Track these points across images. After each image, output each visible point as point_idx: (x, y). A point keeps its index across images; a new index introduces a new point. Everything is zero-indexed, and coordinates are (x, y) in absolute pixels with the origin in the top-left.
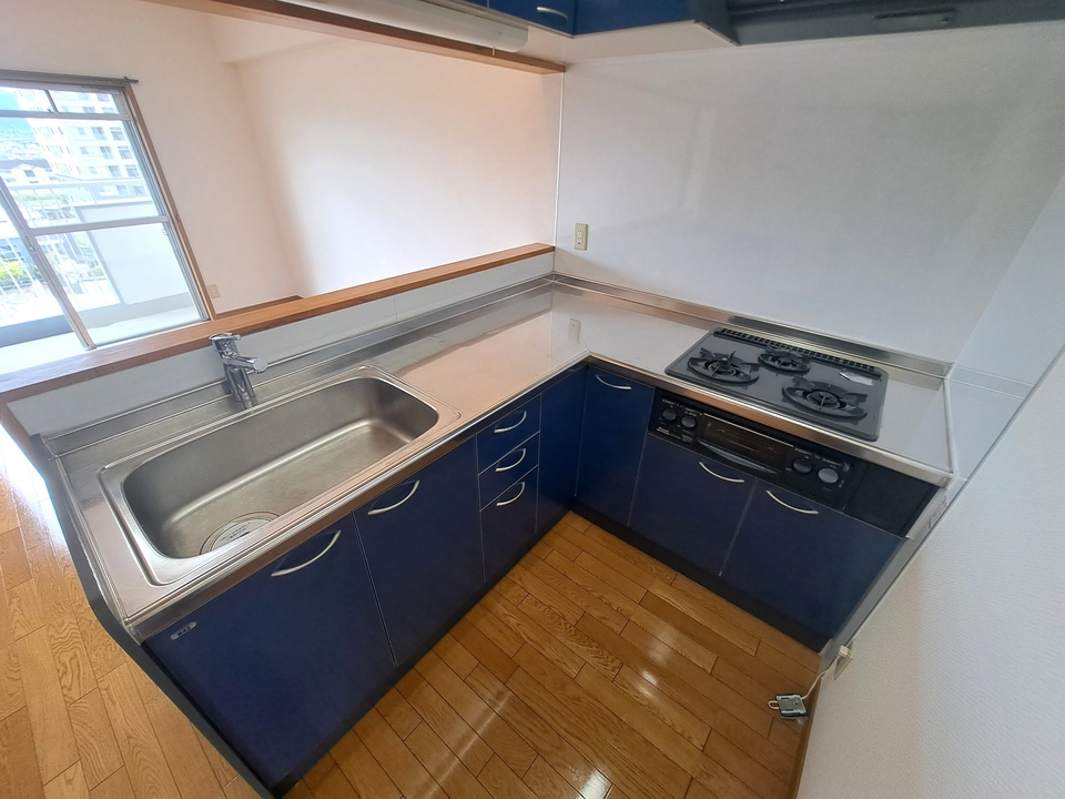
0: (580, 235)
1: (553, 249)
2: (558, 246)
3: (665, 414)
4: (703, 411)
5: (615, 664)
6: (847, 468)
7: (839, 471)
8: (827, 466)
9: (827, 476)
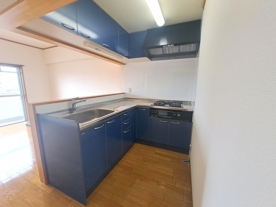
0: (130, 90)
1: (124, 93)
2: (125, 92)
3: (152, 112)
4: (158, 110)
5: (153, 163)
6: (181, 113)
7: (180, 114)
8: (178, 114)
9: (179, 115)
